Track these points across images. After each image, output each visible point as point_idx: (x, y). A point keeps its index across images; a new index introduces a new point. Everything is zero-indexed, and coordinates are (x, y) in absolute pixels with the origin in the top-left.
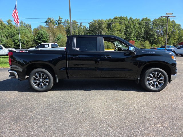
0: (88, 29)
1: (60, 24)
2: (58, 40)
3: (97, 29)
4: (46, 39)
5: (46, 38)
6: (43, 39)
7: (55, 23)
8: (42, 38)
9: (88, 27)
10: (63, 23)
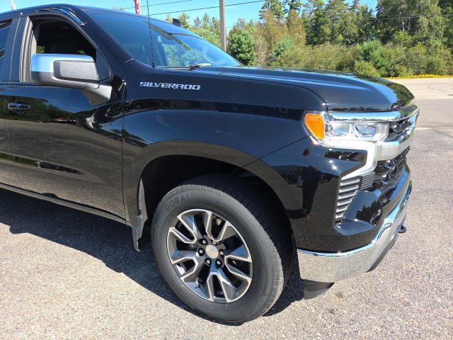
0: (375, 14)
1: (295, 9)
2: (278, 55)
3: (403, 10)
4: (249, 55)
5: (249, 52)
6: (241, 55)
7: (283, 9)
8: (238, 53)
9: (374, 9)
10: (304, 6)
